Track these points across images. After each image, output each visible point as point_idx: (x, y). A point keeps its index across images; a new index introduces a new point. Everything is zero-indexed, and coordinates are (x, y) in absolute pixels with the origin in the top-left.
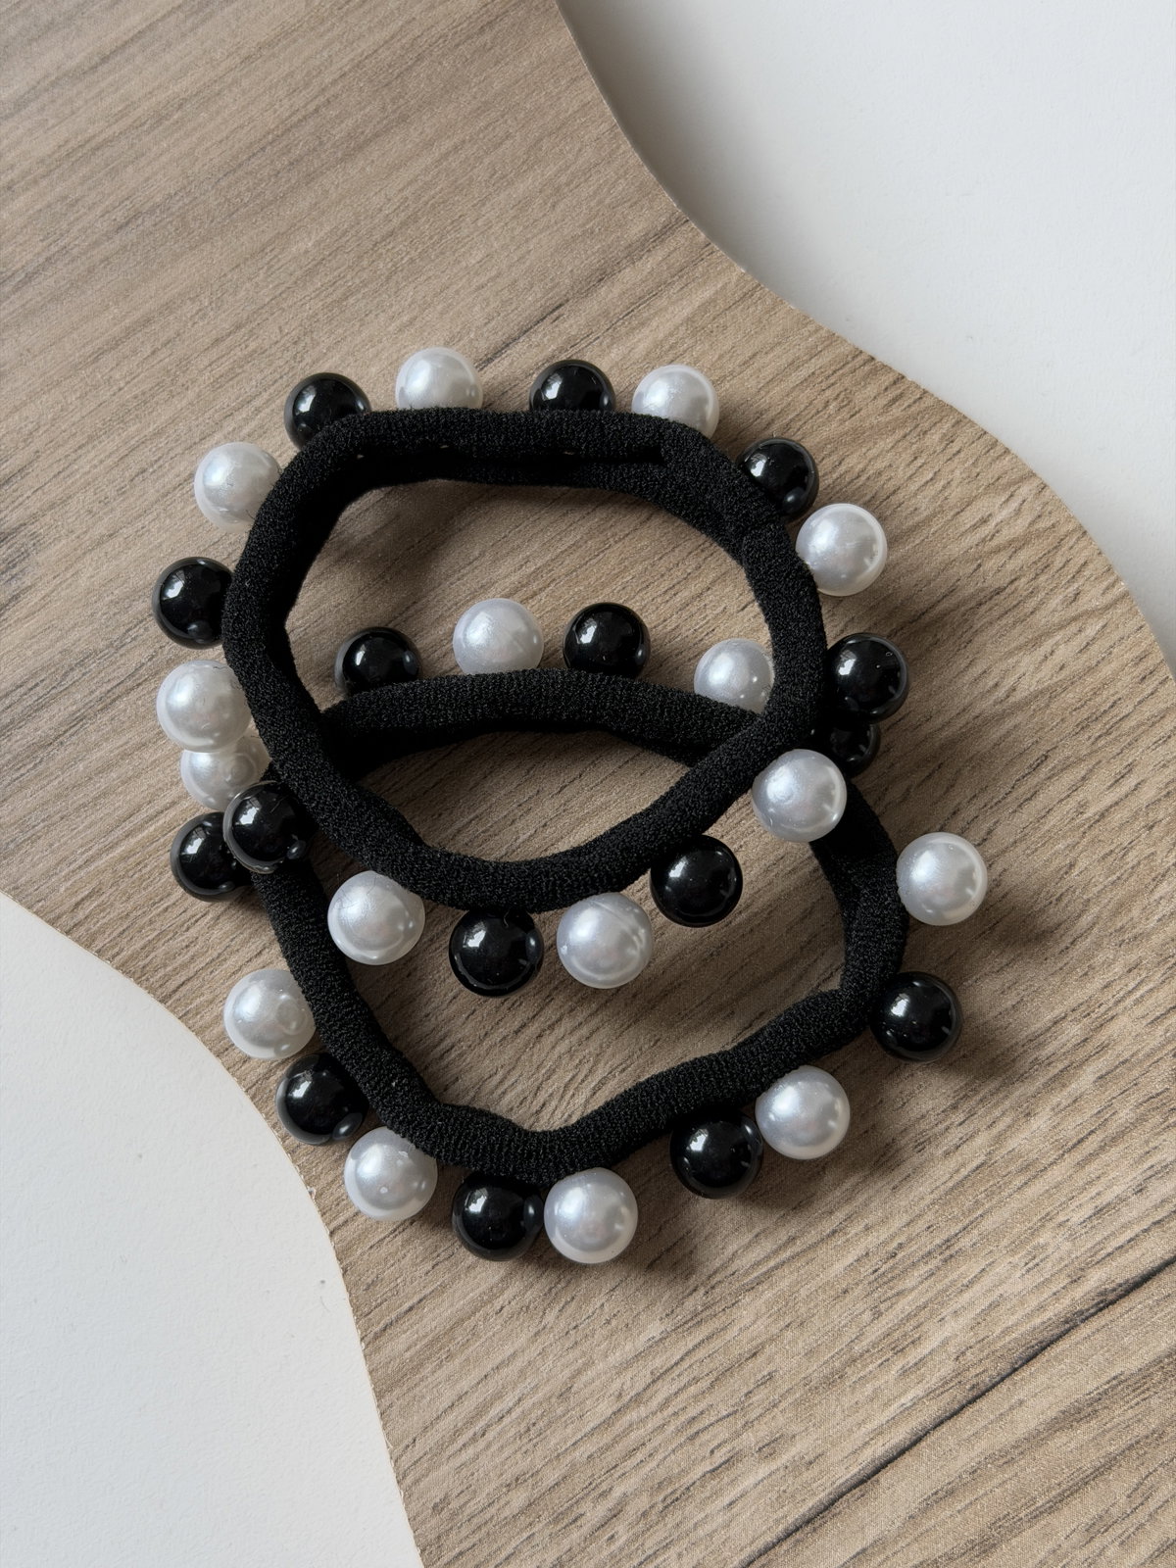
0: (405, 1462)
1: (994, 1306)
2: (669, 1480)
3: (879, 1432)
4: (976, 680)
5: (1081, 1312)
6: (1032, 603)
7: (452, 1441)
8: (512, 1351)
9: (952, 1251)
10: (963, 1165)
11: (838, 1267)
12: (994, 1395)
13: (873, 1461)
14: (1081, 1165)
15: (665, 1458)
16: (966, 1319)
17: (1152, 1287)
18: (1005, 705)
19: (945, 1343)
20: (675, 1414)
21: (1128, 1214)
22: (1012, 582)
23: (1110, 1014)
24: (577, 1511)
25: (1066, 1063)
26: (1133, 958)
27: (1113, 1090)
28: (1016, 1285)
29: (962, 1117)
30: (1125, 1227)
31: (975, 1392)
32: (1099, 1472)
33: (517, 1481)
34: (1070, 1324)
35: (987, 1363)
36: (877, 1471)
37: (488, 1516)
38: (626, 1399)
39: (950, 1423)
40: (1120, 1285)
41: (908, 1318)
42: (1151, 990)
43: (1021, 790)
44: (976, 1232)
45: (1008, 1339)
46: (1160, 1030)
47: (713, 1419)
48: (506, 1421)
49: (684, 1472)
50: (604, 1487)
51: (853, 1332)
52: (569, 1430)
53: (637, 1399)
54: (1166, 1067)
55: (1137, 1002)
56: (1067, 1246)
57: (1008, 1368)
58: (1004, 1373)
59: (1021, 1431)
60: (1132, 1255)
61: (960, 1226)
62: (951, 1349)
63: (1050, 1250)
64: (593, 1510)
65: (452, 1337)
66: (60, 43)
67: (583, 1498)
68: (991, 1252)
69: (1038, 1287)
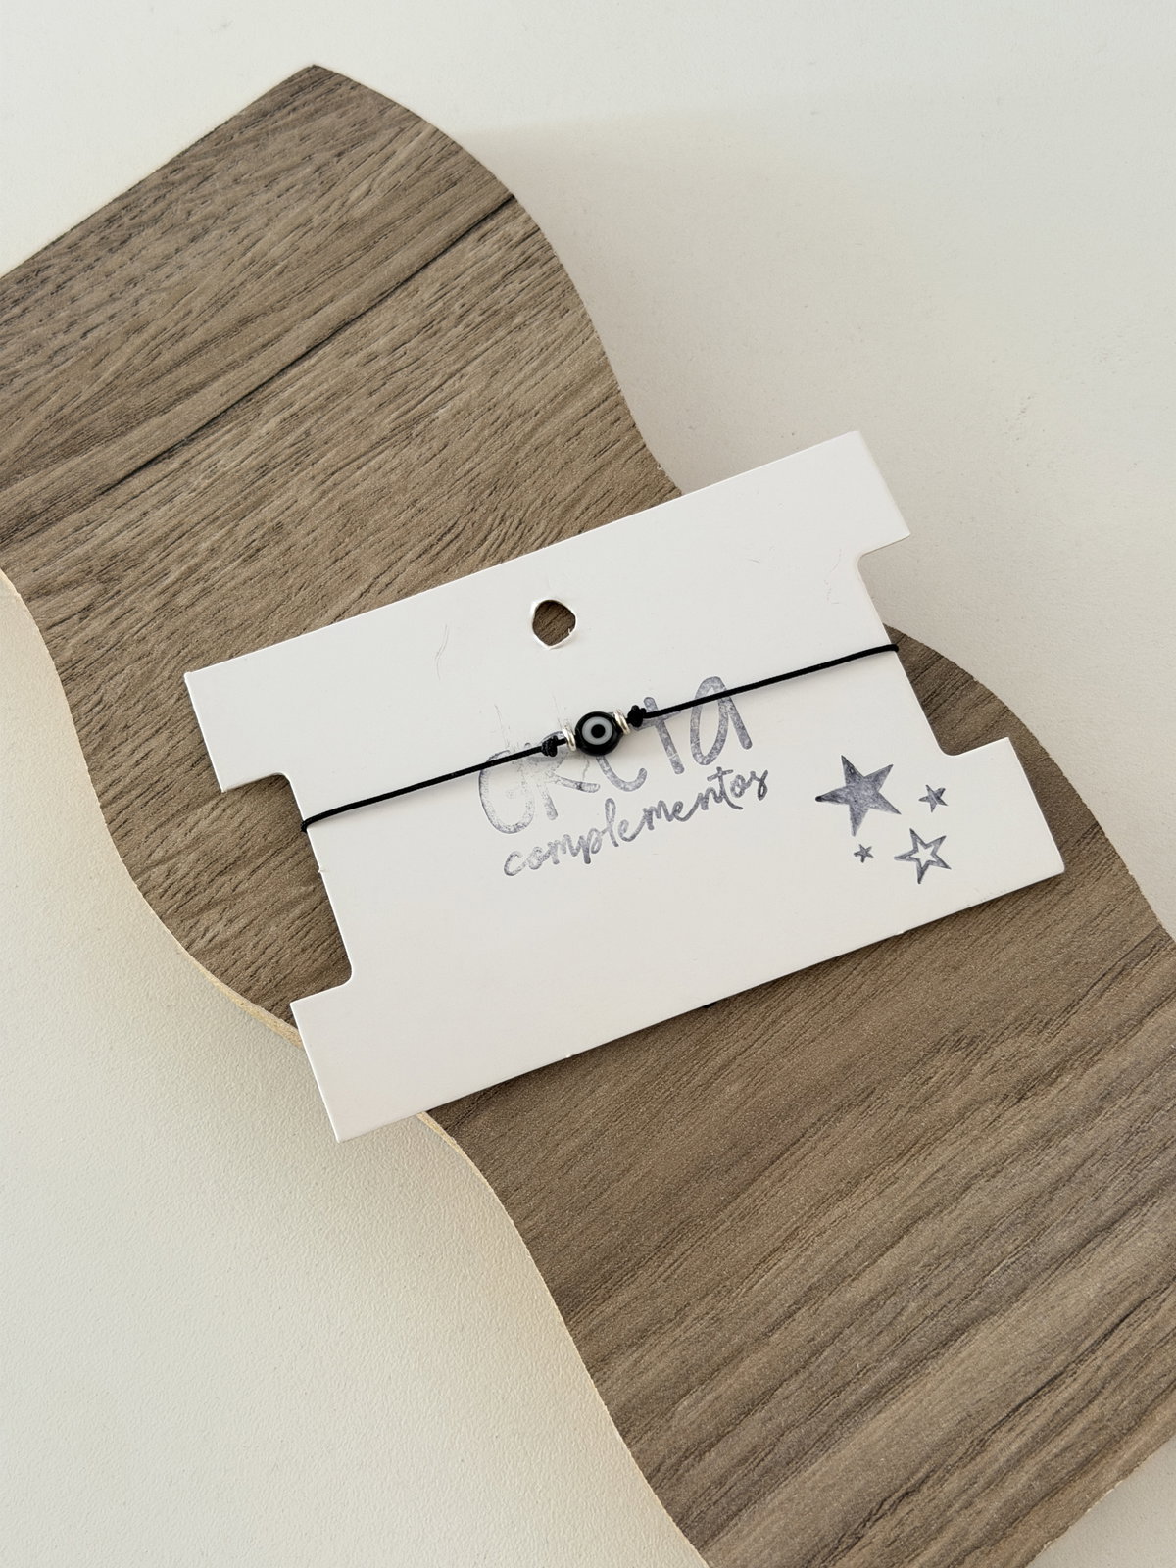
0: (587, 331)
1: (237, 444)
2: (430, 337)
3: (306, 372)
5: (184, 445)
6: (199, 867)
7: (558, 348)
8: (529, 393)
9: (261, 471)
10: (253, 518)
11: (329, 455)
12: (237, 398)
13: (310, 357)
14: (181, 524)
15: (433, 347)
16: (256, 434)
17: (140, 462)
19: (267, 422)
20: (428, 371)
21: (153, 500)
22: (212, 880)
23: (158, 612)
24: (484, 316)
25: (188, 581)
26: (142, 646)
27: (158, 568)
28: (223, 457)
29: (255, 544)
30: (156, 493)
31: (249, 398)
32: (177, 364)
33: (519, 328)
34: (191, 439)
35: (241, 413)
36: (307, 353)
37: (536, 310)
38: (458, 376)
39: (264, 381)
40: (160, 461)
41: (288, 433)
42: (132, 628)
44: (247, 482)
45: (228, 427)
46: (128, 603)
47: (405, 370)
48: (529, 358)
49: (423, 342)
50: (468, 330)
51: (319, 423)
52: (490, 357)
53: (451, 376)
54: (125, 582)
55: (141, 620)
56: (192, 479)
58: (231, 409)
59: (222, 380)
60: (153, 478)
61: (256, 485)
62: (262, 418)
63: (201, 477)
64: (475, 318)
65: (565, 398)
66: (944, 1242)
67: (481, 323)
68: (237, 472)
69: (210, 456)
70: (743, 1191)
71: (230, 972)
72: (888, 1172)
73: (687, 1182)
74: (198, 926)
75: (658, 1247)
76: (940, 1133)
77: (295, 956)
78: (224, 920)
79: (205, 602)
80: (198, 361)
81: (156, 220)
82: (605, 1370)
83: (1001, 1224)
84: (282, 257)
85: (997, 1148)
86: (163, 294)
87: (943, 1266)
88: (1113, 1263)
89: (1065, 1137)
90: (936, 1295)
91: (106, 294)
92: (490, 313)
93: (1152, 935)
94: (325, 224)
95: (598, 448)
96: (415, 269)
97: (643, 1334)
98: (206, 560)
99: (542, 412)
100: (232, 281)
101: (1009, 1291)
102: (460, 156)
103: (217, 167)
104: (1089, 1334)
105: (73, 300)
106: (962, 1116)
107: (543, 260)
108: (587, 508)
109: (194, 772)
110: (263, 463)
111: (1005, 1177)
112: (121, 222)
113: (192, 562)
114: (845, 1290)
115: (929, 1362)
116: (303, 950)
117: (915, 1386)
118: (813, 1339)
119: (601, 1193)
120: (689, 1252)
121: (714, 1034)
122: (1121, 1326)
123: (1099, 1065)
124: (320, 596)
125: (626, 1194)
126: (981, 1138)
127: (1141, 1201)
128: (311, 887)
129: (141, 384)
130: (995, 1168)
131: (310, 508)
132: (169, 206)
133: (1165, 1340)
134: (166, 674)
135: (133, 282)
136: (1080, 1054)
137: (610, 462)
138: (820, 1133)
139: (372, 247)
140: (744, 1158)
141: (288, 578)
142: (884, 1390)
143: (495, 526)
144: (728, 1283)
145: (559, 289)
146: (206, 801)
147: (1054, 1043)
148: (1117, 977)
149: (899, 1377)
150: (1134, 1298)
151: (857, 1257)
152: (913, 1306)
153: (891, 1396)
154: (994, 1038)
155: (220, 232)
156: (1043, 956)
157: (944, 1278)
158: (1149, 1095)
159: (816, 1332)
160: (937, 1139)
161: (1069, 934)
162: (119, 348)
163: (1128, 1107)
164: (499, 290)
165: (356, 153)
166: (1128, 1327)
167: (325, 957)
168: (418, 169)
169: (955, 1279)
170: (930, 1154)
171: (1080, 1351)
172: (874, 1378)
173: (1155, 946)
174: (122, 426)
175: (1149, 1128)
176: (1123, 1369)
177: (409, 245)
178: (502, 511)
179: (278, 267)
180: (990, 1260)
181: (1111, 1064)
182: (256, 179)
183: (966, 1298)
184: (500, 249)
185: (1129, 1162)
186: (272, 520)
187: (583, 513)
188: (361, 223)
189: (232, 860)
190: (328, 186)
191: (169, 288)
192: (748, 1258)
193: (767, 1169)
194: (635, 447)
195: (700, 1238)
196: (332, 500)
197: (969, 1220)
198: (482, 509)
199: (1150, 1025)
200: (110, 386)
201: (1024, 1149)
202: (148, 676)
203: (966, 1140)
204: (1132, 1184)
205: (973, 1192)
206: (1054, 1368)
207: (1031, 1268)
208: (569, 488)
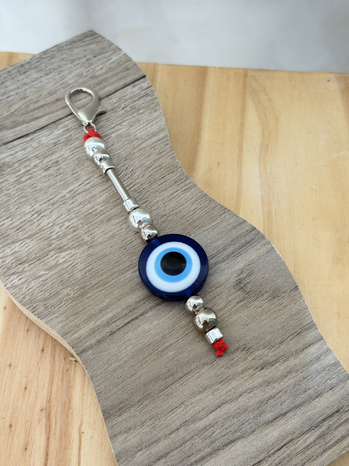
0: (162, 117)
1: (49, 136)
2: (113, 113)
4: (29, 246)
5: (32, 134)
6: (13, 261)
7: (152, 121)
8: (141, 133)
9: (55, 144)
10: (50, 158)
11: (77, 143)
12: (51, 122)
14: (27, 157)
15: (114, 116)
16: (55, 133)
17: (18, 137)
18: (24, 241)
20: (111, 122)
21: (20, 148)
22: (16, 266)
23: (15, 182)
25: (26, 174)
26: (8, 192)
27: (17, 169)
28: (43, 139)
29: (48, 166)
30: (21, 147)
31: (55, 123)
32: (34, 110)
33: (141, 114)
34: (35, 132)
35: (52, 127)
37: (147, 109)
38: (120, 125)
39: (61, 118)
40: (24, 137)
41: (65, 134)
42: (6, 186)
43: (24, 224)
44: (50, 147)
45: (47, 130)
46: (6, 178)
47: (104, 121)
48: (143, 123)
50: (126, 112)
51: (75, 133)
52: (131, 121)
53: (118, 125)
54: (6, 172)
55: (9, 184)
56: (33, 144)
57: (48, 126)
59: (48, 116)
60: (21, 142)
61: (52, 148)
62: (58, 129)
63: (36, 144)
64: (128, 109)
65: (152, 136)
66: (231, 412)
67: (129, 111)
68: (47, 144)
69: (39, 138)
70: (169, 387)
71: (17, 295)
72: (216, 387)
73: (151, 381)
74: (9, 279)
75: (139, 401)
76: (235, 377)
77: (39, 293)
78: (19, 278)
79: (30, 181)
80: (41, 109)
81: (36, 67)
82: (115, 439)
83: (250, 408)
84: (73, 83)
85: (252, 384)
86: (34, 89)
87: (230, 420)
88: (284, 426)
89: (275, 383)
90: (226, 429)
91: (17, 86)
92: (133, 108)
93: (310, 323)
94: (87, 76)
95: (160, 152)
96: (112, 92)
97: (130, 429)
98: (33, 168)
99: (144, 139)
100: (56, 88)
101: (250, 431)
102: (131, 62)
103: (57, 55)
104: (274, 448)
105: (6, 87)
106: (242, 372)
107: (151, 95)
108: (153, 169)
109: (17, 232)
110: (56, 142)
111: (253, 394)
112: (25, 67)
113: (28, 168)
114: (197, 423)
115: (221, 450)
116: (41, 291)
117: (215, 458)
118: (184, 438)
119: (123, 381)
120: (149, 404)
121: (168, 335)
122: (284, 447)
123: (288, 362)
124: (66, 184)
125: (131, 383)
126: (247, 380)
127: (296, 407)
128: (47, 272)
129: (22, 114)
130: (251, 390)
131: (68, 157)
132: (40, 64)
133: (298, 454)
134: (14, 201)
135: (25, 84)
136: (282, 357)
137: (162, 157)
138: (196, 371)
139: (100, 84)
140: (171, 376)
141: (57, 177)
142: (205, 458)
143: (124, 171)
144: (159, 416)
145: (155, 104)
146: (19, 241)
147: (275, 353)
148: (297, 335)
149: (210, 454)
150: (289, 438)
151: (202, 413)
152: (218, 431)
153: (206, 460)
154: (256, 349)
155: (55, 74)
156: (275, 325)
157: (229, 424)
158: (302, 374)
159: (185, 436)
160: (233, 378)
161: (284, 319)
162: (18, 103)
163: (296, 376)
164: (137, 101)
165: (100, 57)
166: (287, 448)
167: (48, 295)
168: (118, 64)
169: (233, 424)
170: (230, 383)
171: (270, 453)
172: (201, 454)
173: (311, 327)
174: (14, 125)
175: (301, 384)
176: (283, 461)
177: (111, 86)
178: (126, 166)
179: (71, 86)
180: (245, 420)
181: (292, 362)
182: (69, 60)
183: (235, 431)
184: (139, 90)
185: (294, 394)
186: (55, 159)
187: (152, 170)
188: (98, 77)
189: (24, 261)
190: (90, 65)
191: (36, 87)
192: (167, 409)
193: (178, 380)
194: (170, 153)
195: (153, 400)
196: (75, 156)
197: (240, 406)
198: (121, 165)
199: (306, 351)
200: (13, 114)
201: (261, 385)
202: (8, 201)
203: (243, 380)
204: (294, 401)
205: (242, 397)
206: (261, 458)
207: (258, 424)
208: (149, 162)
